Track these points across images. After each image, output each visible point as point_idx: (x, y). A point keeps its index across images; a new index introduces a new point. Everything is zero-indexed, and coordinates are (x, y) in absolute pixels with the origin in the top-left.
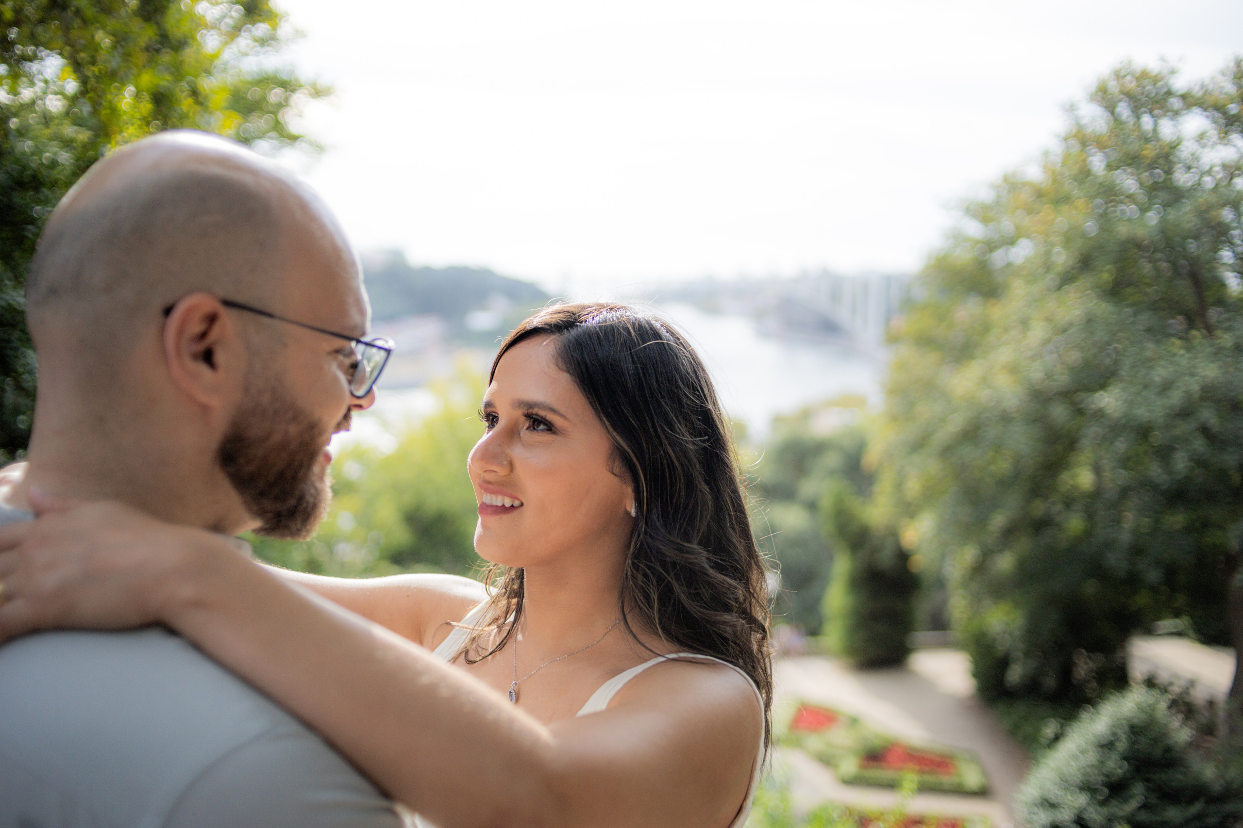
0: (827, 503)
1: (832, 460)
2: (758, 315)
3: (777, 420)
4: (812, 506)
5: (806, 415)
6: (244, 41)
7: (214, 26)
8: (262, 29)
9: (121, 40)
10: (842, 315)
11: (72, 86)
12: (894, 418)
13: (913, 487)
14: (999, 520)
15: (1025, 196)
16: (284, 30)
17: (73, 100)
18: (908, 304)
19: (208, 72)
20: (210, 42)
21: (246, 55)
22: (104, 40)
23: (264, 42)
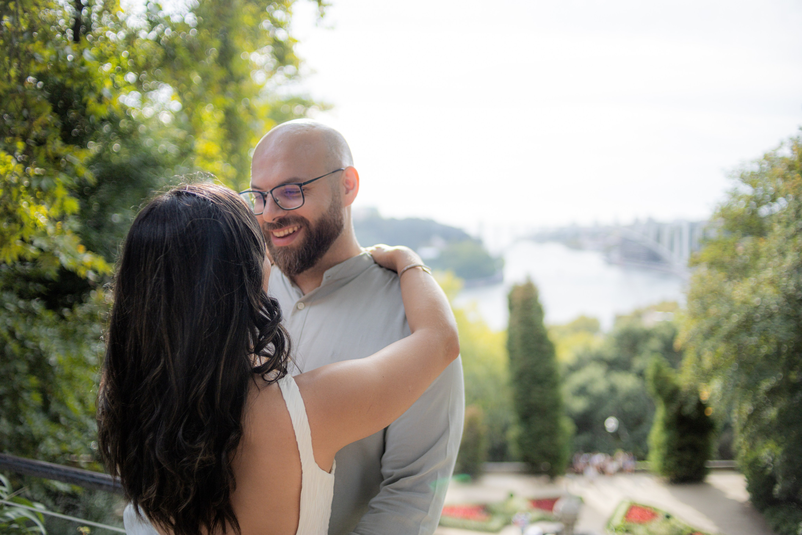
0: (650, 372)
1: (655, 344)
2: (607, 250)
3: (618, 318)
4: (641, 374)
5: (638, 315)
6: (279, 77)
7: (261, 67)
8: (289, 69)
9: (205, 77)
10: (663, 250)
11: (176, 105)
12: (694, 316)
13: (707, 362)
14: (766, 385)
15: (781, 169)
16: (304, 69)
17: (177, 115)
18: (705, 240)
19: (257, 96)
20: (259, 77)
21: (280, 85)
22: (196, 78)
23: (292, 77)
